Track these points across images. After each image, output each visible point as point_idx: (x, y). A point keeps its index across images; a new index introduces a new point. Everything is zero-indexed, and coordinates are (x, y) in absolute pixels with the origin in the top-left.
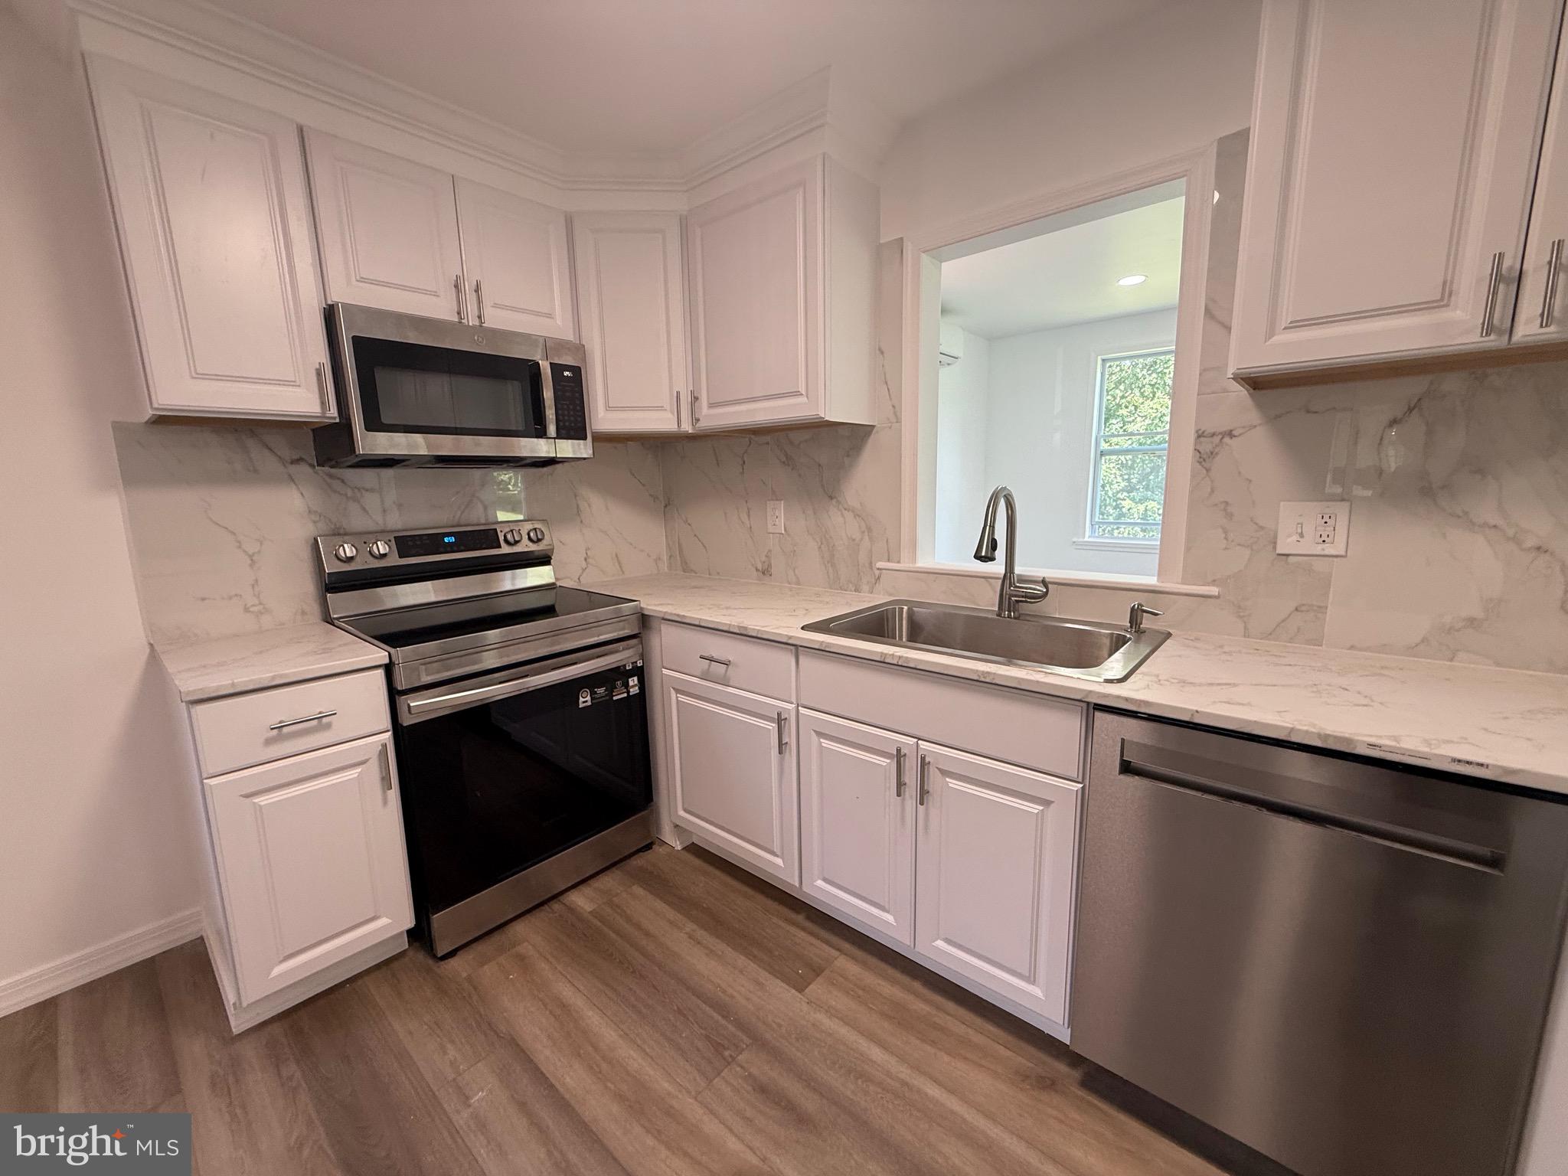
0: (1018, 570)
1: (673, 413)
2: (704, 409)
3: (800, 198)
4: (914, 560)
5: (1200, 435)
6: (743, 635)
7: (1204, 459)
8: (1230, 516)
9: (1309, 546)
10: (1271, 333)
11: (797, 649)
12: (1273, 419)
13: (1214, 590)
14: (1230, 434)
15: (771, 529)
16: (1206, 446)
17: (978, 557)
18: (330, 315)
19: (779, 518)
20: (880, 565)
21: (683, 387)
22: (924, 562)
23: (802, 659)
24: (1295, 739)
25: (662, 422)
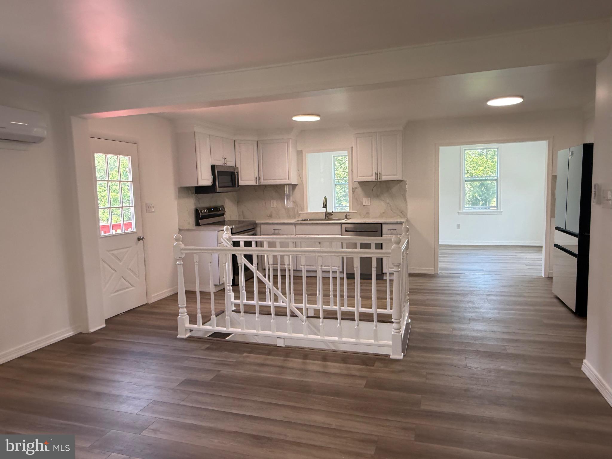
0: (328, 211)
1: (254, 181)
2: (262, 180)
3: (286, 145)
4: (307, 211)
5: (352, 188)
6: (284, 224)
7: (353, 192)
8: (357, 201)
9: (367, 204)
10: (357, 177)
11: (295, 224)
12: (361, 186)
13: (356, 211)
14: (356, 188)
15: (272, 206)
16: (353, 190)
17: (323, 207)
18: (213, 167)
19: (275, 204)
20: (300, 212)
21: (257, 175)
22: (309, 211)
23: (296, 226)
24: (362, 223)
25: (253, 183)
